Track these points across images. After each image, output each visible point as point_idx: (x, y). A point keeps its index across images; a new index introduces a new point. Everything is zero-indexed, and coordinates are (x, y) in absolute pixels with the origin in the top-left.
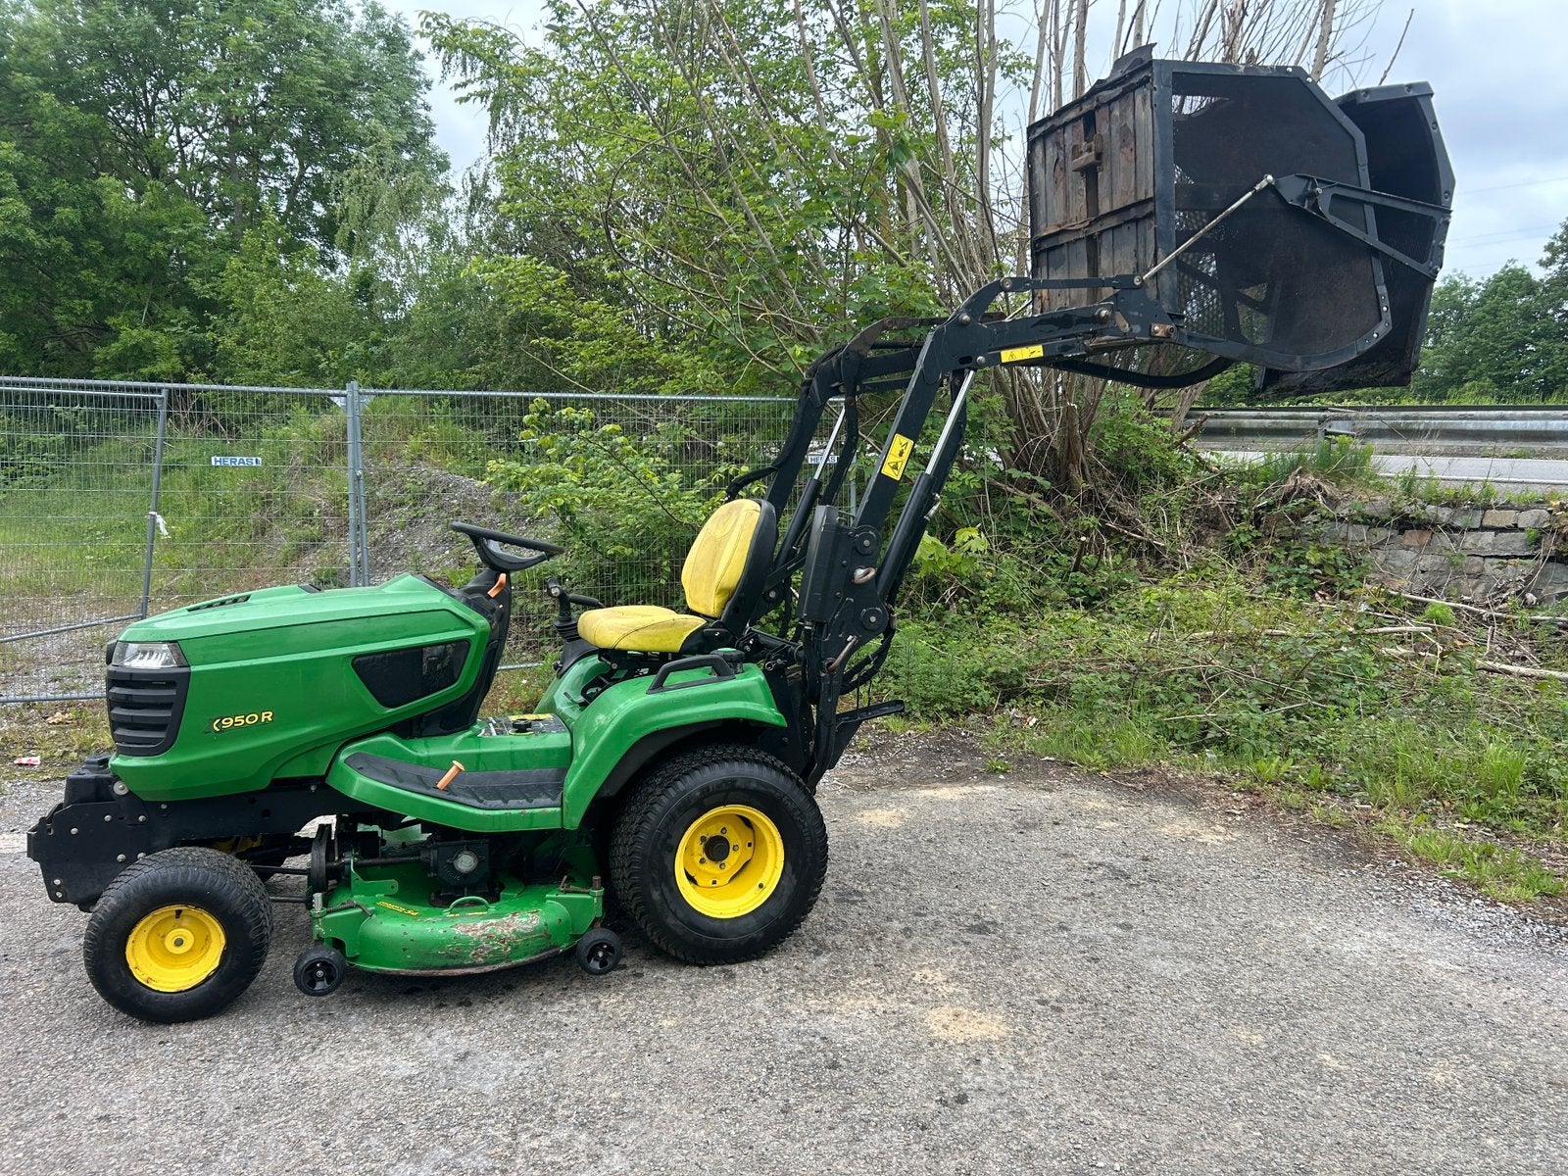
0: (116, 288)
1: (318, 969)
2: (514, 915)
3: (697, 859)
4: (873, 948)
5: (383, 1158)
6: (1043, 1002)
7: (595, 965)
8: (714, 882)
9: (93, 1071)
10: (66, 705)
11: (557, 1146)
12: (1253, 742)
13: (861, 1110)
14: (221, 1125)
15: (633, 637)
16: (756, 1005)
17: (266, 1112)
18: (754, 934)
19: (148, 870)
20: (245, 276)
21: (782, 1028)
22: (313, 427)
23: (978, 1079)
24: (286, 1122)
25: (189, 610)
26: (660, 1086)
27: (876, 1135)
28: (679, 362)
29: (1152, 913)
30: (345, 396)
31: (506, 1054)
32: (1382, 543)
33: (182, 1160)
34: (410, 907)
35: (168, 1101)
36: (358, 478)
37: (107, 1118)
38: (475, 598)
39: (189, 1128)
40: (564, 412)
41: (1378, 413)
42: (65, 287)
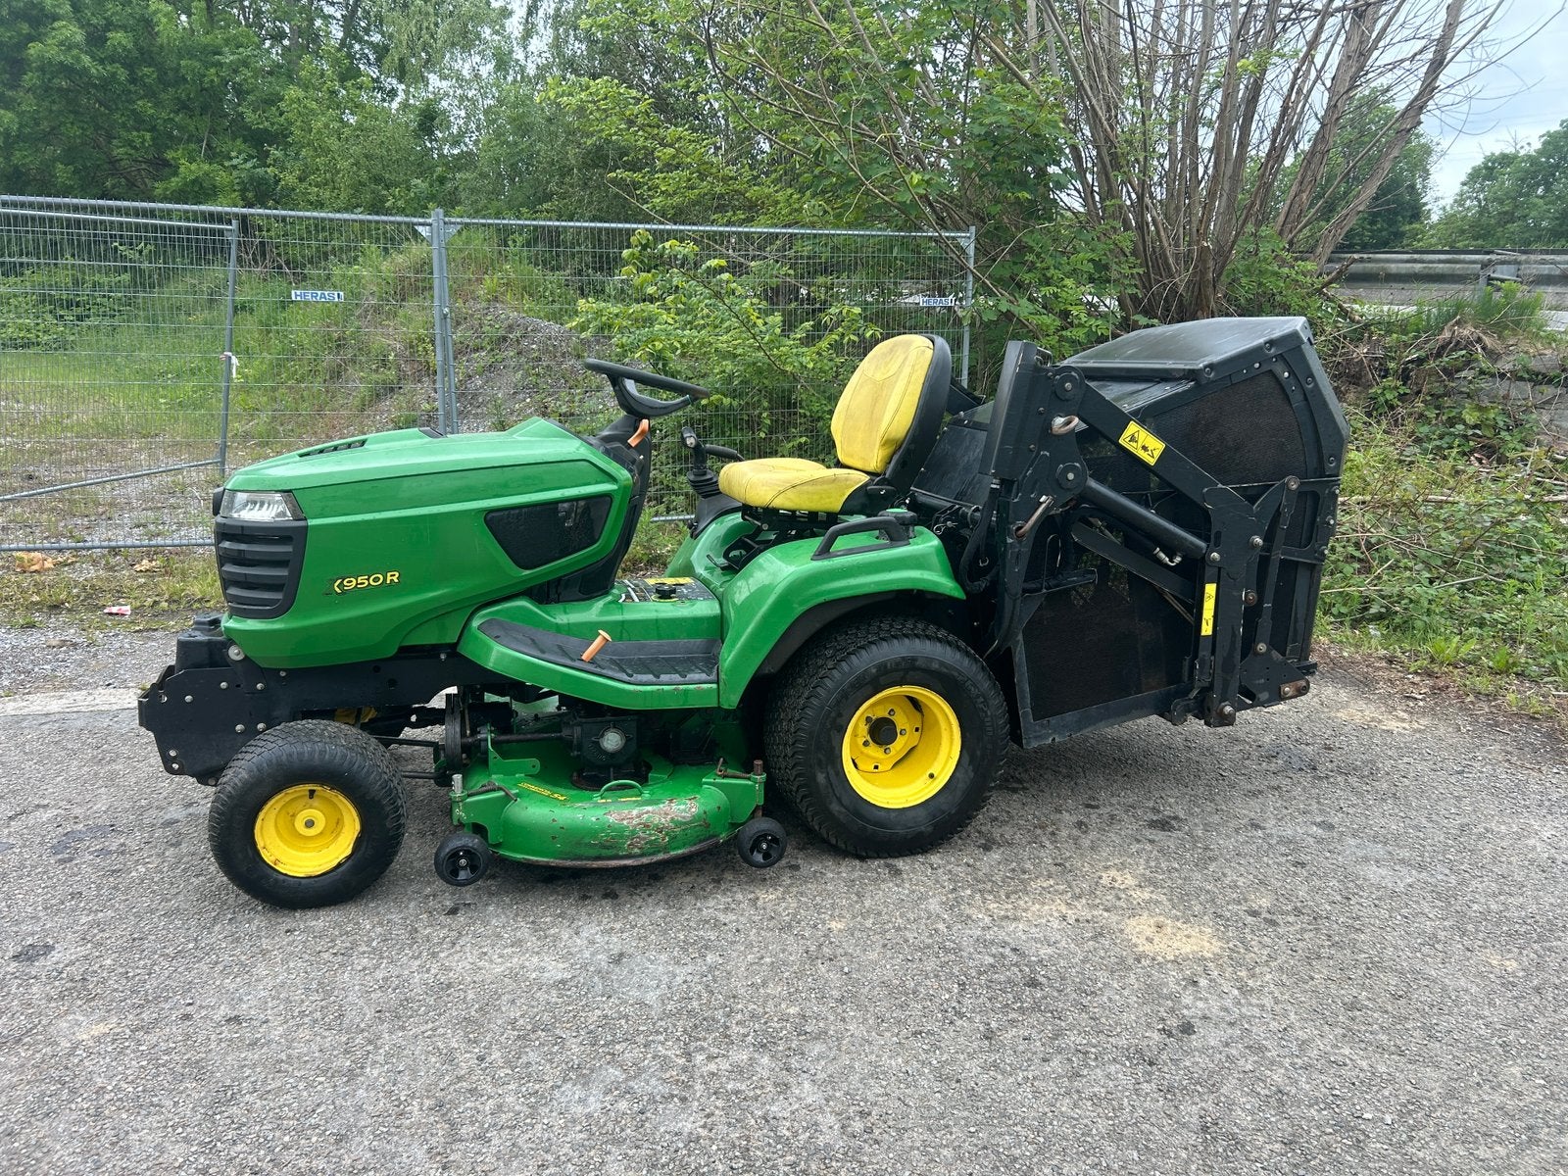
0: (173, 120)
1: (462, 857)
2: (671, 801)
3: (861, 741)
4: (1047, 844)
5: (547, 1078)
6: (1254, 914)
7: (759, 857)
8: (876, 767)
9: (216, 963)
10: (152, 552)
11: (738, 1071)
12: (1425, 618)
13: (1073, 1039)
14: (363, 1031)
15: (790, 494)
16: (932, 907)
17: (411, 1017)
18: (923, 828)
19: (270, 747)
20: (305, 107)
21: (967, 935)
22: (385, 266)
23: (1200, 1004)
24: (434, 1030)
25: (301, 456)
26: (841, 1001)
27: (1098, 1070)
28: (768, 196)
29: (1351, 811)
30: (430, 225)
31: (664, 957)
32: (1549, 402)
33: (324, 1072)
34: (555, 789)
35: (303, 1001)
36: (445, 316)
37: (236, 1019)
38: (614, 445)
39: (327, 1033)
40: (667, 245)
41: (1552, 257)
42: (124, 119)
